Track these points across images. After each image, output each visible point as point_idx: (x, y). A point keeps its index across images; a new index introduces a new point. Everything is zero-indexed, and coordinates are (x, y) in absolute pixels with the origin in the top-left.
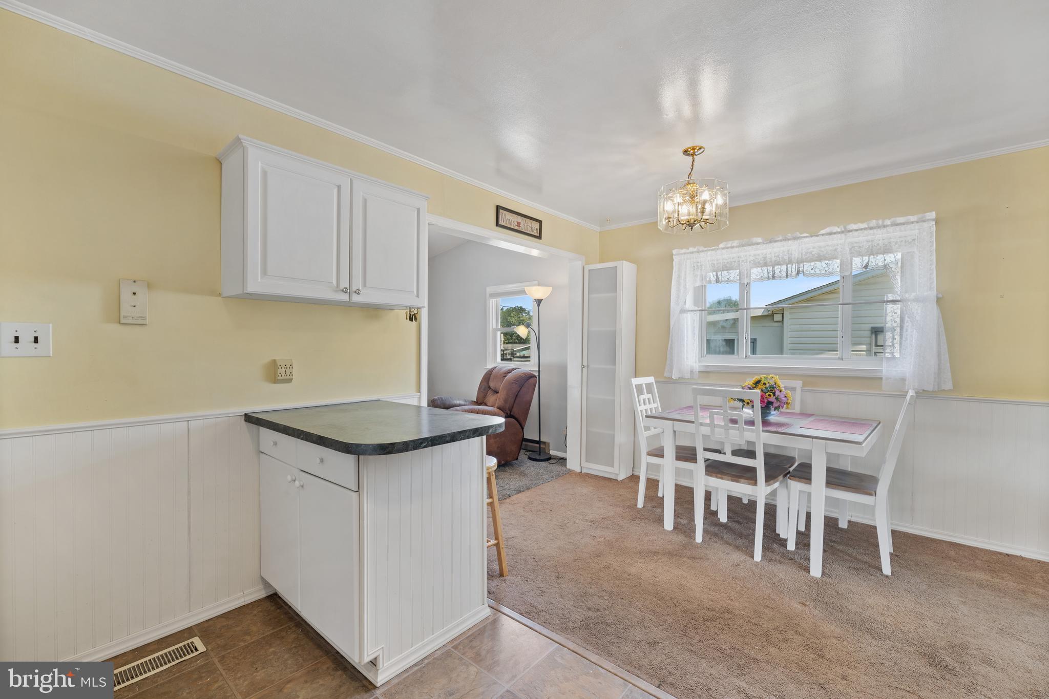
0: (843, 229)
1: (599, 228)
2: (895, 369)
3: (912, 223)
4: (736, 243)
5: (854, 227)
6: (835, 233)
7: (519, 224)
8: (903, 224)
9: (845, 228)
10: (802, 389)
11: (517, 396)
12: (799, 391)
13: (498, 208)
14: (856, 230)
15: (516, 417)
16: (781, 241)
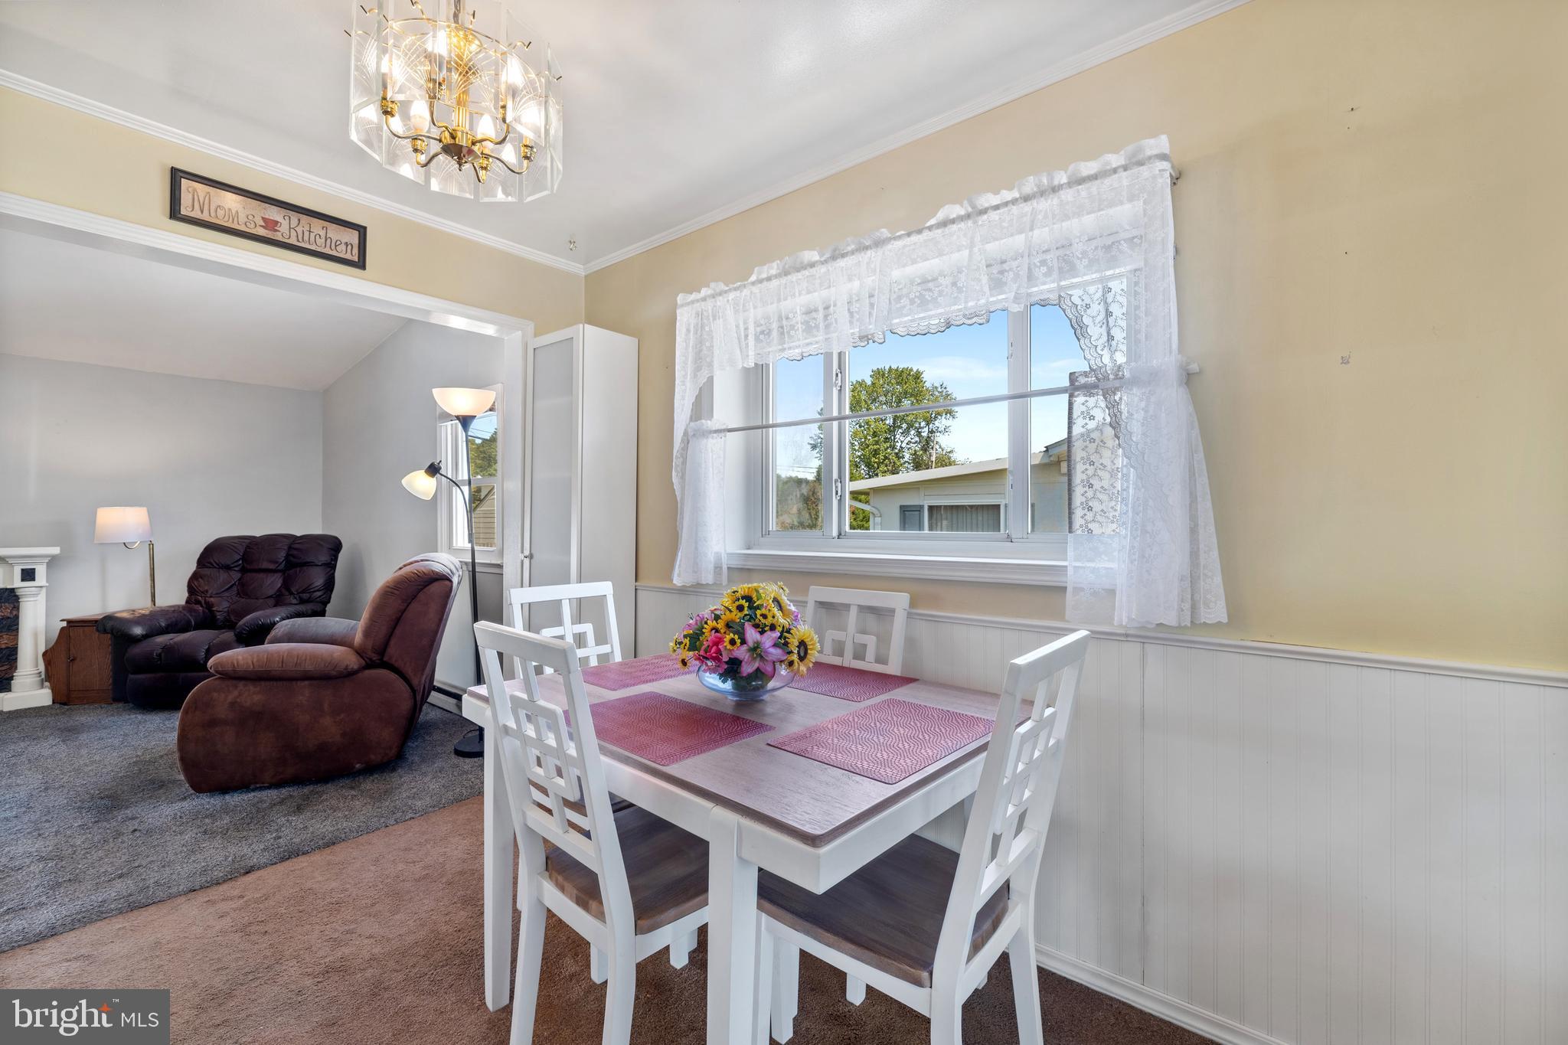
0: (970, 210)
1: (582, 266)
2: (1092, 565)
3: (1115, 171)
4: (774, 268)
5: (991, 199)
6: (953, 221)
7: (271, 225)
8: (1094, 177)
9: (973, 207)
10: (908, 613)
11: (398, 619)
12: (900, 619)
13: (176, 176)
14: (997, 207)
15: (396, 665)
16: (853, 252)
